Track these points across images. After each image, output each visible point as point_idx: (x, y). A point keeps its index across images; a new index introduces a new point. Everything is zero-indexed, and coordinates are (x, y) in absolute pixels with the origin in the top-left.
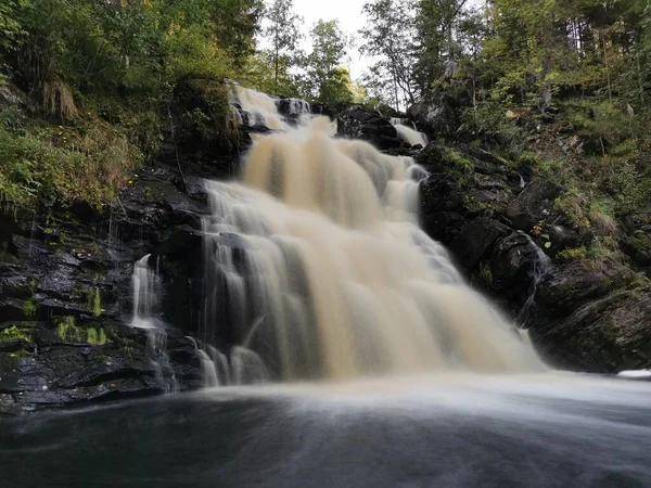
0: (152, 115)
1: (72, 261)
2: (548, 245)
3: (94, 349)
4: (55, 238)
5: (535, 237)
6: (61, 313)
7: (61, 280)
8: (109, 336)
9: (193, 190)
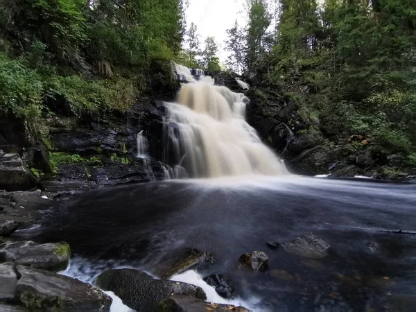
0: (142, 75)
1: (114, 132)
2: (293, 128)
3: (124, 165)
4: (108, 124)
5: (288, 125)
6: (112, 152)
7: (111, 140)
8: (129, 160)
9: (158, 106)
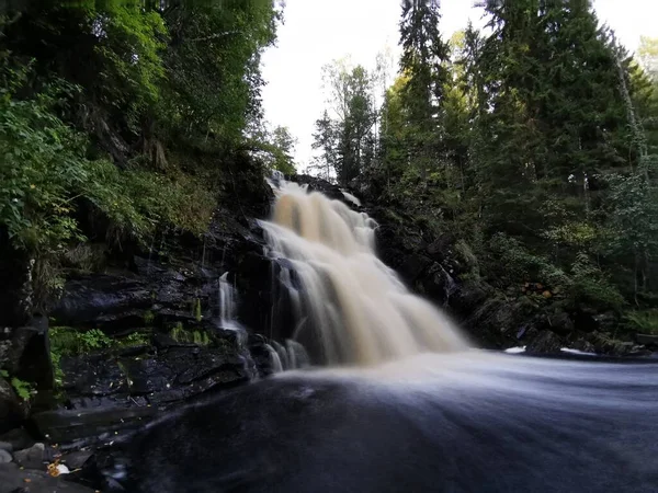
0: (217, 171)
1: (180, 278)
2: (451, 271)
3: (201, 349)
4: (165, 259)
5: (444, 266)
6: (173, 319)
8: (210, 338)
9: (253, 227)
